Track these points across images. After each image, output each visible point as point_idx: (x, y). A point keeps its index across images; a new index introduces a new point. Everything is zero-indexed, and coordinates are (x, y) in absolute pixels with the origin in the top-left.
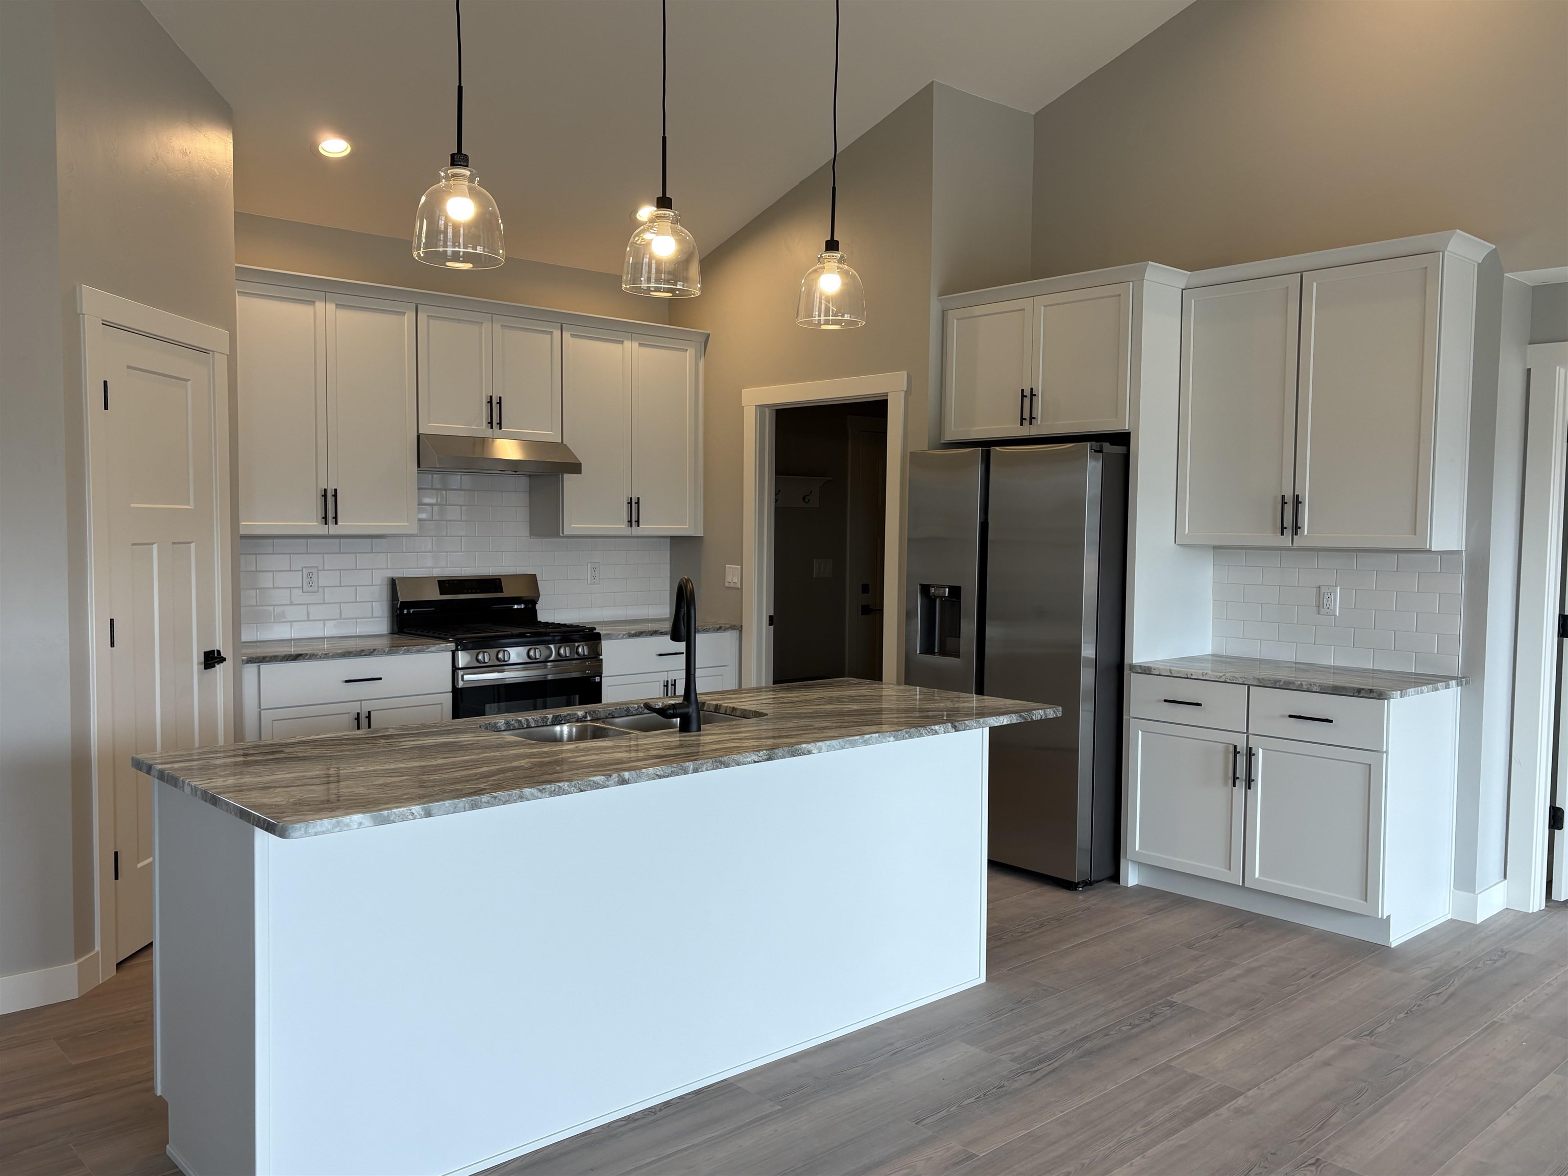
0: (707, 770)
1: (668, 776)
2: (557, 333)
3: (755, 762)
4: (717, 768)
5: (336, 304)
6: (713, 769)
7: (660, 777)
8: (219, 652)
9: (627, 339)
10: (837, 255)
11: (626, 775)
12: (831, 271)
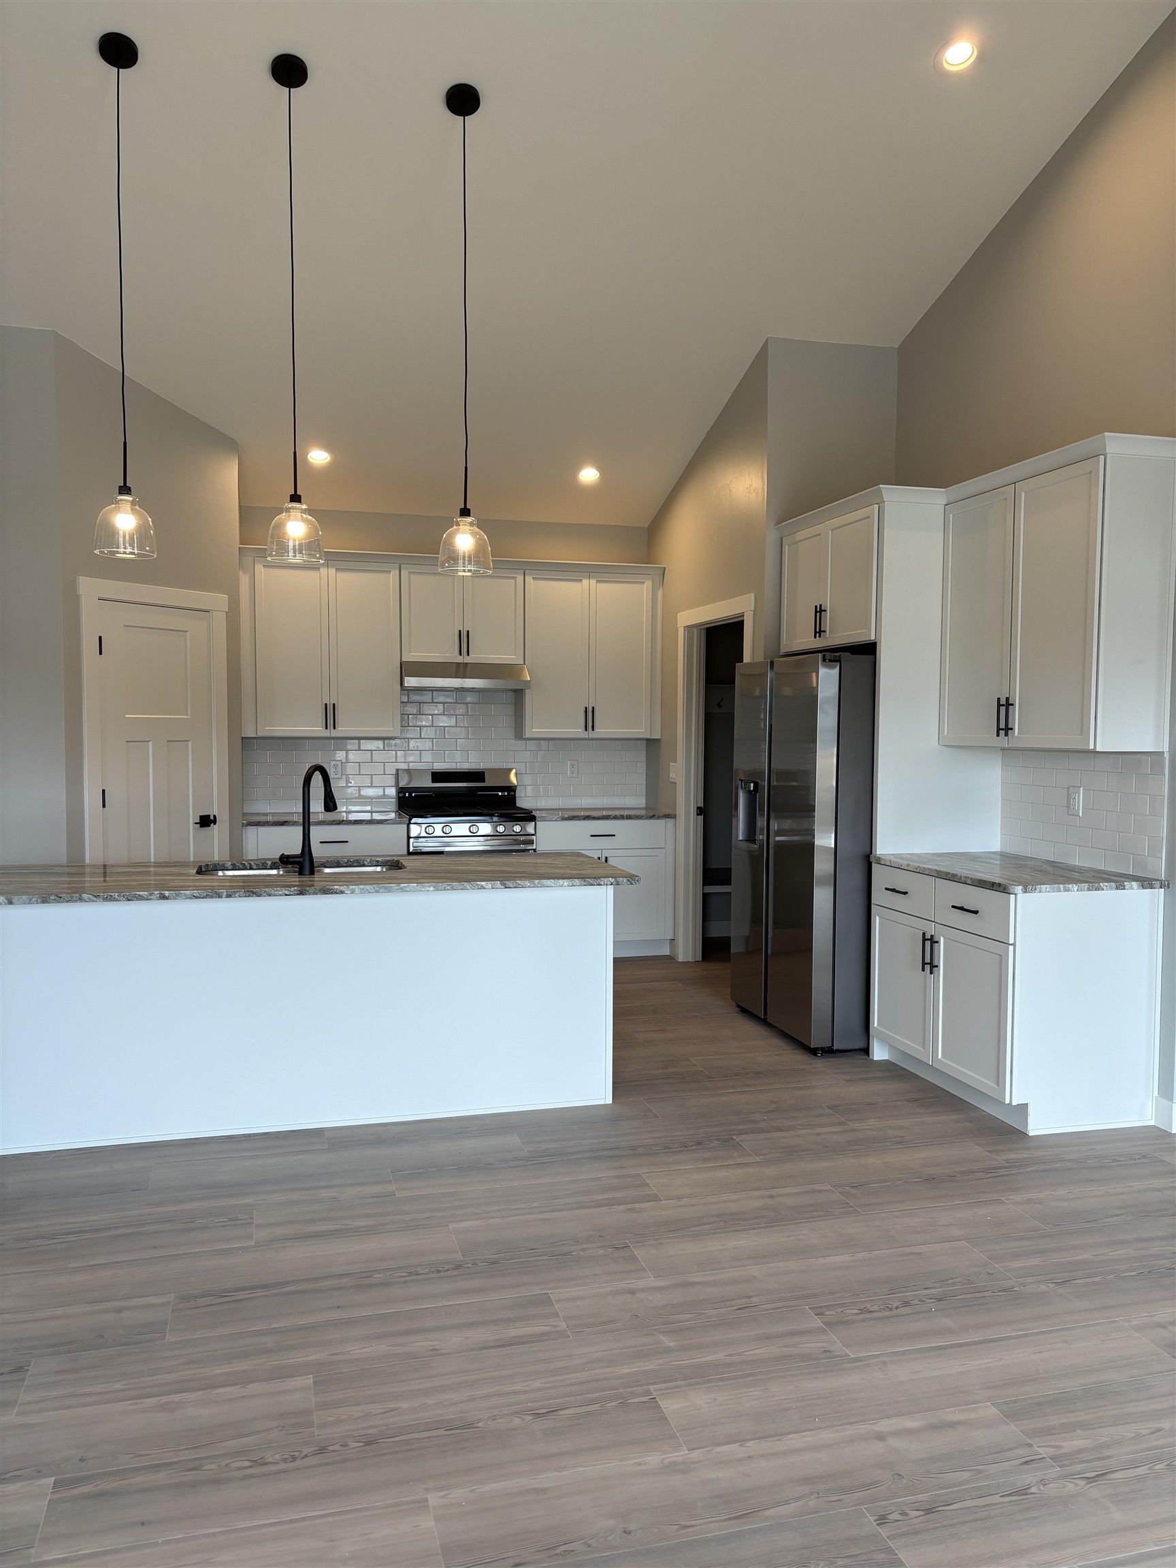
0: (240, 897)
1: (203, 898)
2: (520, 578)
3: (286, 895)
4: (249, 896)
5: (336, 569)
6: (246, 896)
7: (196, 897)
8: (215, 816)
9: (586, 578)
10: (469, 519)
11: (167, 893)
12: (464, 532)
